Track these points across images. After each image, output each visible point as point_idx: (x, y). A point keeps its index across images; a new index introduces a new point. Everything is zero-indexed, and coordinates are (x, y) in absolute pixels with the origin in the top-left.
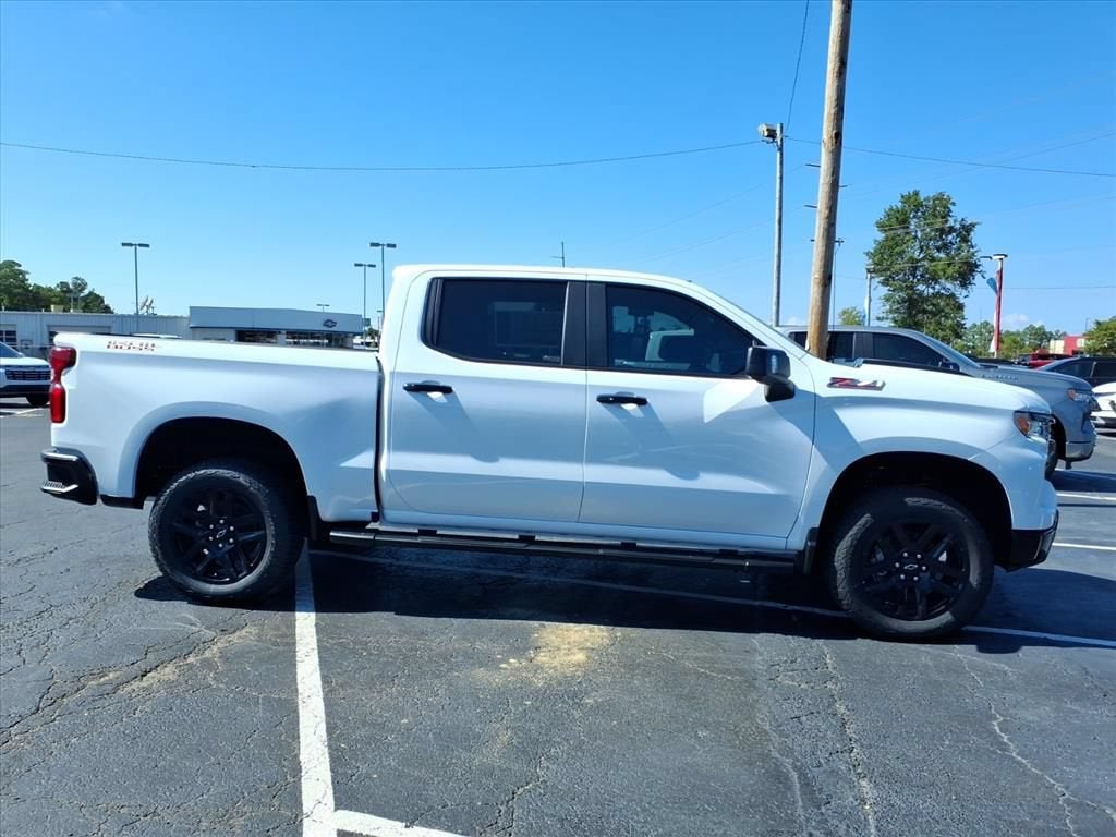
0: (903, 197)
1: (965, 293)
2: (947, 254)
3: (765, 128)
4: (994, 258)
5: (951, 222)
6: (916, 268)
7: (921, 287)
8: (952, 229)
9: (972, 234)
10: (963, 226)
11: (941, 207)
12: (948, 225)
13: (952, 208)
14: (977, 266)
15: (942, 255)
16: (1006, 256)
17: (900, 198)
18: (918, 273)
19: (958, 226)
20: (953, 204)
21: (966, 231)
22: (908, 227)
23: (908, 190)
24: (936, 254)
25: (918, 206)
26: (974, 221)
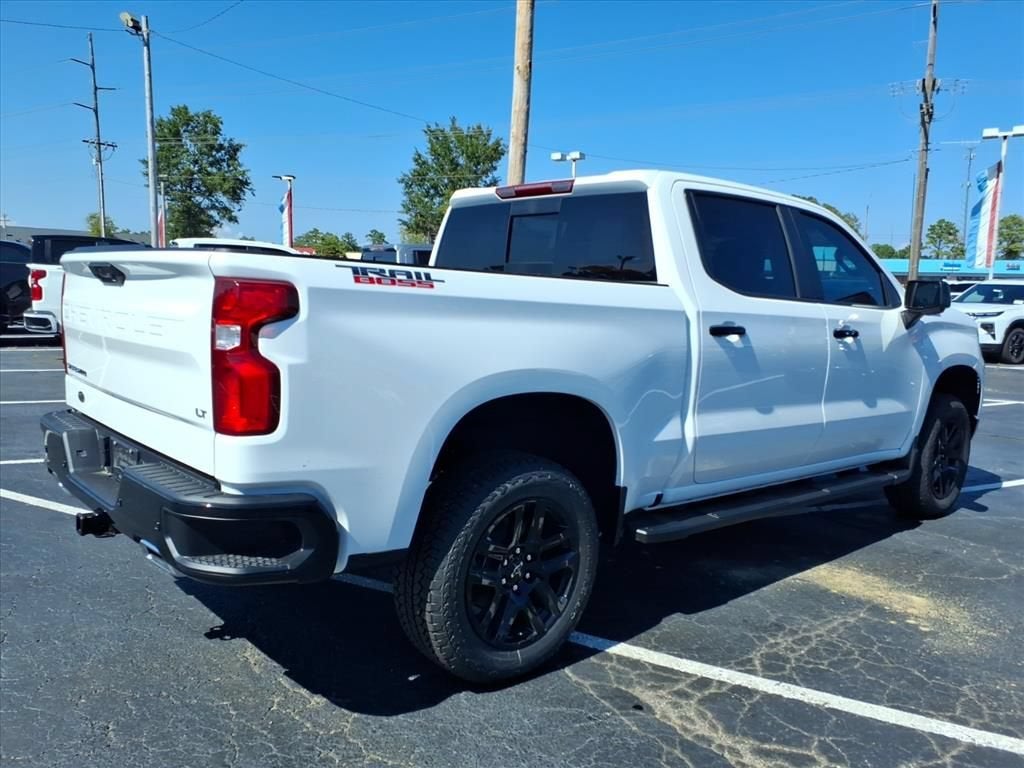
0: (173, 109)
1: (237, 207)
2: (219, 169)
3: (129, 18)
4: (284, 178)
5: (220, 140)
6: (192, 180)
7: (199, 199)
8: (221, 147)
9: (239, 154)
10: (231, 146)
11: (210, 124)
12: (218, 142)
13: (220, 125)
14: (247, 184)
15: (214, 170)
16: (294, 178)
17: (170, 110)
18: (194, 185)
19: (226, 145)
20: (222, 123)
21: (233, 151)
22: (180, 140)
23: (178, 103)
24: (209, 169)
25: (188, 121)
26: (242, 143)
